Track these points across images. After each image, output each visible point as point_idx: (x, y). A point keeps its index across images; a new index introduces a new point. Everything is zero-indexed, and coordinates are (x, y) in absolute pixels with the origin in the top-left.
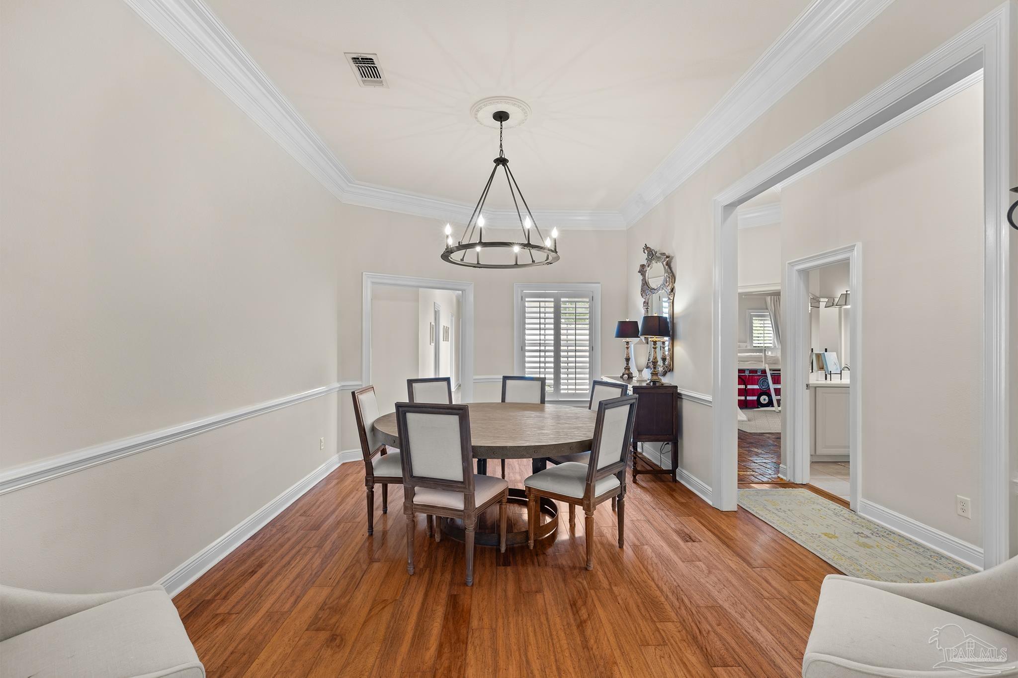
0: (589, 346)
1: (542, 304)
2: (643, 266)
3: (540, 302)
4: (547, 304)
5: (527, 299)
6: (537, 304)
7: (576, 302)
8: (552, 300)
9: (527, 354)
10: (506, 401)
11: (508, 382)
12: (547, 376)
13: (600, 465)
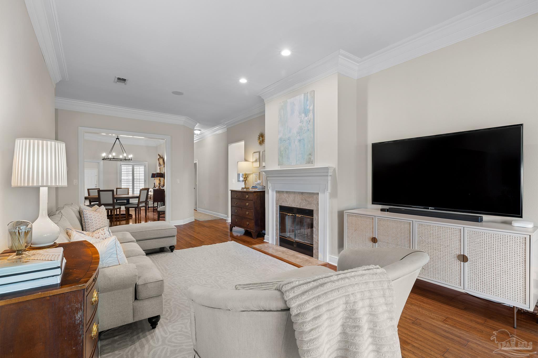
0: (144, 180)
1: (128, 167)
2: (159, 159)
3: (127, 167)
4: (130, 167)
5: (122, 166)
6: (126, 167)
7: (139, 167)
8: (131, 166)
9: (122, 183)
10: (117, 194)
11: (118, 189)
12: (130, 188)
13: (140, 201)
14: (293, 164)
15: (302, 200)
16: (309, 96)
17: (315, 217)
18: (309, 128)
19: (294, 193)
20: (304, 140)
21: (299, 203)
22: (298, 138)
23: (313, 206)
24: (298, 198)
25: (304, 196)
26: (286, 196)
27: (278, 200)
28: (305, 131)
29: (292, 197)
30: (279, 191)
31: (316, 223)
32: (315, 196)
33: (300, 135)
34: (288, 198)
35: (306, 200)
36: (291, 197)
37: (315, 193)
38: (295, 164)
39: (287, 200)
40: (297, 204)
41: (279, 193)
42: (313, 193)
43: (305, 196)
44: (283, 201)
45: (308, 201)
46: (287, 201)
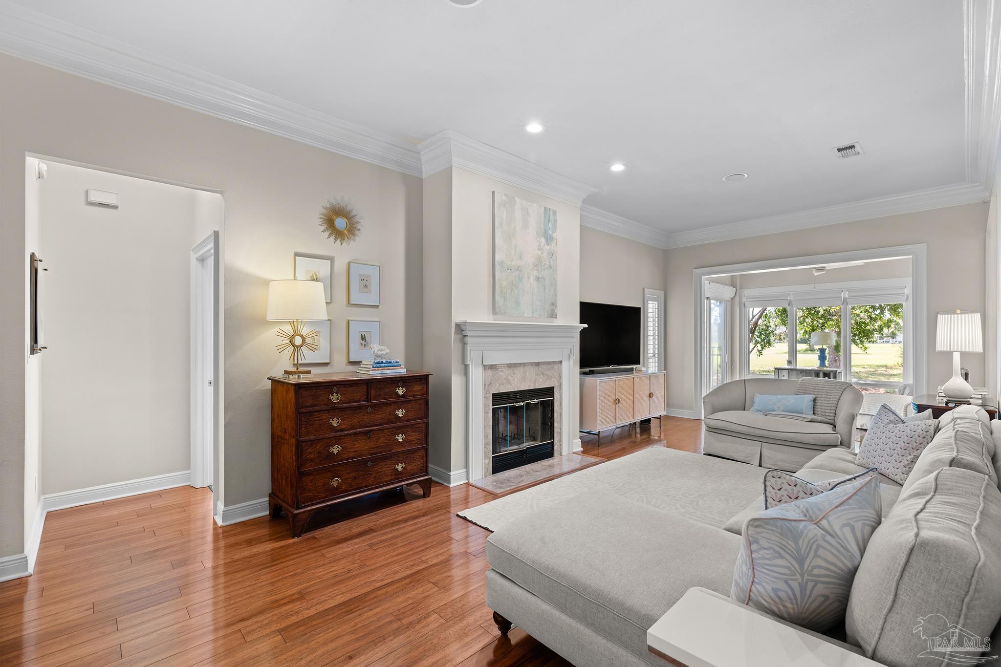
14: (525, 315)
15: (538, 375)
16: (551, 216)
17: (556, 397)
18: (551, 264)
19: (524, 364)
20: (544, 279)
21: (533, 380)
22: (535, 273)
23: (554, 381)
24: (531, 372)
25: (540, 369)
26: (507, 373)
27: (490, 384)
28: (546, 267)
29: (519, 372)
30: (491, 365)
31: (557, 406)
32: (556, 366)
33: (537, 270)
34: (512, 377)
35: (543, 374)
36: (517, 373)
37: (556, 362)
38: (530, 316)
39: (511, 379)
40: (530, 384)
41: (491, 369)
42: (554, 362)
43: (542, 368)
44: (503, 384)
45: (546, 375)
46: (509, 383)
